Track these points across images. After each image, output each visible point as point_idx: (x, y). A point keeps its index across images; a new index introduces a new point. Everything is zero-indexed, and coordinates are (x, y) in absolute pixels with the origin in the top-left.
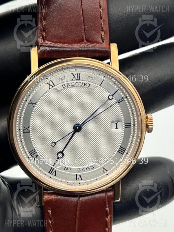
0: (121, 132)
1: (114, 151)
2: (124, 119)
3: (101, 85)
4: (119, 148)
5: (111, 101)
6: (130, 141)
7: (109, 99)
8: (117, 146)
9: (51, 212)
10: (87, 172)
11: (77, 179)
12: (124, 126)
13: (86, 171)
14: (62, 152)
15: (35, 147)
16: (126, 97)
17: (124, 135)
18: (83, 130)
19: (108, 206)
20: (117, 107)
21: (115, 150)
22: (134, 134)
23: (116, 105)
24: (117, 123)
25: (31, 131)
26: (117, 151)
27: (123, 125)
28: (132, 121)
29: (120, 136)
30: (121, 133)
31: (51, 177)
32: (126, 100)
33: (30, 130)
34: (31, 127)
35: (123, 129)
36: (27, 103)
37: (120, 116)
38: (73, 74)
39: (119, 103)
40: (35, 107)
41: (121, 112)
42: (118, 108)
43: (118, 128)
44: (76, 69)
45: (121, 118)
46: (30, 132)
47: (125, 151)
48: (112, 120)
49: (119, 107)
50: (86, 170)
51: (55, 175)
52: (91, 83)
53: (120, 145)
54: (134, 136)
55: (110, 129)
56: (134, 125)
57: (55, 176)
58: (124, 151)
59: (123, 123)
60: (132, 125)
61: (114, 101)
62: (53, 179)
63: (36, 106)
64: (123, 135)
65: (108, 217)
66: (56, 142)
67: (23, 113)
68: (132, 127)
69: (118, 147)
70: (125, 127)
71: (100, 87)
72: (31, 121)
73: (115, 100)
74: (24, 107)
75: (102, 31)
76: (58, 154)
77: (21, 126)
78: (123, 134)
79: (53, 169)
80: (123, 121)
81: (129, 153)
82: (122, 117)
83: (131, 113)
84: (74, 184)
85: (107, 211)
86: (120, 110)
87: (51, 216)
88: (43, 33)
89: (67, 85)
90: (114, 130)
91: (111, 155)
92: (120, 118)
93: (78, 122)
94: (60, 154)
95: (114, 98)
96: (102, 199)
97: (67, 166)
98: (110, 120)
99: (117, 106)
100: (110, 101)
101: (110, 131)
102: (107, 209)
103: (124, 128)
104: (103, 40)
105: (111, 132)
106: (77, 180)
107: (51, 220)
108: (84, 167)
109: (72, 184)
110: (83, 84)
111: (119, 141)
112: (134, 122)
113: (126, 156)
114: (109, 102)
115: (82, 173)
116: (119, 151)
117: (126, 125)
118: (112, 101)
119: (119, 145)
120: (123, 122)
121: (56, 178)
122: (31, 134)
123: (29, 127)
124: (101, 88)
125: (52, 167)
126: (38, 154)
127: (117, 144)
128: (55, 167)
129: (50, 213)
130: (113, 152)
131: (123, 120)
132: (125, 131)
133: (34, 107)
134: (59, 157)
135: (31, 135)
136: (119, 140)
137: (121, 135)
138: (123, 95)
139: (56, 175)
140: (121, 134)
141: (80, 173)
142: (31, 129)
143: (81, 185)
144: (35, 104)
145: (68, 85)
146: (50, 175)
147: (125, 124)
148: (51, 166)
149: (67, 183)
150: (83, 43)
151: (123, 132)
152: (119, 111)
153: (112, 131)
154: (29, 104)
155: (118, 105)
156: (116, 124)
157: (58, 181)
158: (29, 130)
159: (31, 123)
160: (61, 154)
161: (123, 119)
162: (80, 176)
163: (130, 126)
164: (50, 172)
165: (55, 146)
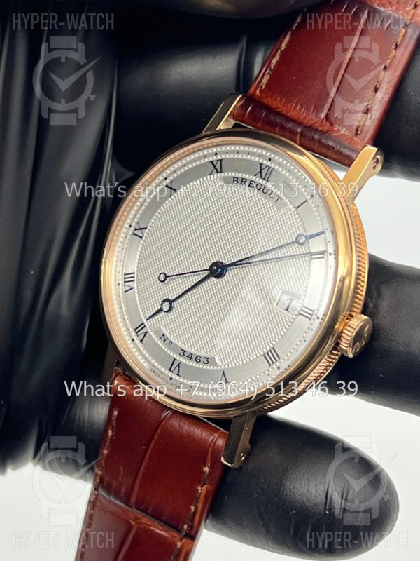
1: (259, 351)
4: (269, 349)
8: (270, 343)
9: (117, 414)
10: (194, 365)
11: (172, 369)
13: (193, 363)
14: (171, 302)
21: (262, 349)
26: (262, 354)
31: (133, 340)
33: (145, 235)
34: (149, 230)
37: (301, 284)
40: (173, 197)
46: (144, 238)
47: (276, 361)
50: (194, 360)
51: (141, 341)
53: (275, 344)
57: (141, 343)
58: (274, 361)
62: (136, 345)
63: (175, 196)
66: (170, 274)
77: (136, 220)
79: (145, 327)
82: (305, 291)
84: (161, 376)
85: (203, 473)
87: (115, 422)
91: (250, 356)
94: (167, 303)
97: (167, 335)
102: (206, 469)
105: (271, 309)
106: (170, 370)
107: (112, 429)
108: (193, 351)
109: (160, 374)
113: (273, 371)
115: (184, 361)
116: (267, 355)
119: (272, 344)
120: (302, 301)
121: (140, 347)
122: (143, 242)
123: (146, 229)
125: (145, 321)
126: (136, 284)
128: (148, 325)
134: (163, 308)
139: (143, 342)
141: (181, 360)
142: (147, 233)
143: (172, 384)
146: (134, 335)
148: (143, 318)
149: (153, 367)
153: (273, 310)
157: (142, 354)
158: (143, 235)
160: (167, 305)
162: (179, 364)
163: (310, 316)
165: (164, 281)
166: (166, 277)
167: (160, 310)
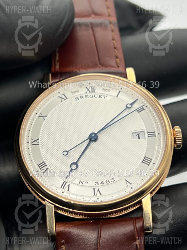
3: (117, 96)
7: (127, 107)
11: (96, 194)
14: (76, 163)
22: (159, 143)
31: (63, 192)
39: (139, 112)
47: (151, 161)
50: (105, 184)
52: (106, 95)
57: (68, 191)
58: (149, 162)
71: (116, 98)
76: (71, 166)
79: (66, 183)
84: (91, 200)
89: (81, 98)
95: (133, 107)
110: (98, 96)
116: (144, 162)
117: (149, 133)
149: (84, 199)
150: (97, 68)
160: (74, 166)
163: (154, 135)
166: (68, 152)
167: (71, 170)
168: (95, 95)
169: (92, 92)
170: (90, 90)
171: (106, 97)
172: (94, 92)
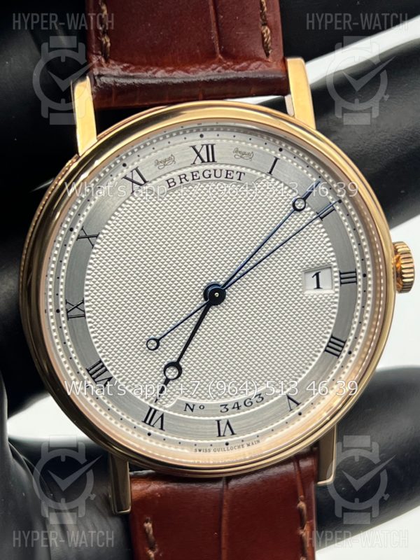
0: (331, 297)
1: (316, 349)
2: (337, 261)
3: (270, 173)
4: (327, 341)
5: (301, 216)
6: (356, 320)
7: (295, 209)
8: (323, 335)
9: (153, 527)
10: (247, 412)
11: (222, 434)
12: (337, 279)
13: (244, 411)
14: (176, 365)
15: (103, 356)
16: (340, 201)
17: (340, 304)
18: (229, 299)
19: (302, 496)
20: (316, 231)
21: (319, 346)
22: (365, 299)
23: (315, 225)
24: (317, 275)
25: (88, 312)
26: (322, 350)
27: (336, 277)
28: (358, 265)
29: (330, 309)
30: (332, 300)
31: (149, 434)
32: (339, 210)
33: (87, 309)
34: (87, 301)
35: (336, 287)
36: (74, 236)
37: (326, 253)
38: (194, 147)
39: (322, 218)
40: (96, 246)
41: (328, 242)
42: (319, 233)
43: (321, 287)
44: (203, 133)
45: (329, 258)
46: (87, 315)
47: (343, 347)
48: (305, 267)
49: (323, 230)
50: (243, 407)
51: (162, 428)
52: (243, 170)
53: (330, 331)
54: (366, 306)
55: (301, 292)
56: (365, 275)
57: (162, 431)
58: (340, 349)
59: (336, 272)
60: (360, 277)
61: (309, 213)
62: (157, 438)
63: (99, 244)
64: (336, 305)
65: (305, 528)
66: (158, 336)
67: (65, 264)
68: (360, 280)
69: (326, 338)
70: (341, 283)
71: (268, 177)
72: (87, 285)
73: (310, 211)
74: (66, 248)
75: (264, 25)
76: (165, 370)
77: (61, 300)
78: (336, 303)
79: (155, 411)
80: (335, 267)
81: (355, 353)
82: (333, 256)
83: (354, 243)
84: (212, 448)
85: (300, 511)
86: (326, 237)
87: (153, 538)
88: (103, 39)
89: (181, 179)
90: (311, 292)
91: (308, 361)
92: (326, 258)
93: (216, 280)
94: (172, 368)
95: (309, 206)
96: (286, 480)
97: (191, 401)
98: (299, 268)
99: (315, 229)
100: (298, 216)
101: (301, 296)
102: (302, 505)
103: (338, 285)
104: (269, 50)
105: (304, 298)
106: (220, 435)
107: (152, 549)
108: (237, 399)
109: (209, 447)
110: (224, 174)
111: (328, 323)
112: (364, 266)
113: (346, 360)
114: (295, 217)
115: (232, 416)
116: (328, 349)
117: (342, 276)
118: (304, 215)
119: (328, 333)
120: (335, 269)
121: (164, 435)
122: (88, 320)
123: (83, 302)
124: (273, 180)
125: (152, 405)
126: (112, 372)
127: (323, 331)
128: (160, 407)
129: (149, 531)
130: (314, 352)
131: (335, 264)
132: (341, 293)
133: (93, 245)
134: (170, 377)
135: (90, 322)
136: (327, 320)
137: (332, 306)
138: (331, 198)
139: (164, 428)
140: (332, 302)
141: (227, 417)
142: (87, 306)
143: (232, 449)
144: (97, 236)
145: (183, 180)
146: (147, 429)
147: (341, 274)
148: (148, 403)
149: (196, 447)
150: (214, 63)
151: (336, 298)
152: (322, 239)
153: (307, 297)
154: (79, 238)
155: (319, 224)
156: (315, 277)
157: (171, 442)
158: (84, 311)
159: (87, 290)
160: (172, 370)
161: (334, 262)
162: (228, 423)
163: (354, 279)
164: (148, 422)
165: (157, 348)
166: (157, 341)
167: (167, 381)
168: (215, 170)
169: (209, 161)
170: (204, 154)
171: (242, 174)
172: (213, 161)
